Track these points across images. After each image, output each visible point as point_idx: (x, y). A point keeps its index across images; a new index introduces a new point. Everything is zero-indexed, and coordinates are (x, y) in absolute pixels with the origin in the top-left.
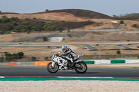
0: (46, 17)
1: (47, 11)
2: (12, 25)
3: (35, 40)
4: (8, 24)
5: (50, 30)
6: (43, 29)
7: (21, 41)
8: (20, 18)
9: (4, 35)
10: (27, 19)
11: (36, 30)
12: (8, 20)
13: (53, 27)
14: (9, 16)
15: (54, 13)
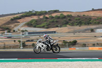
0: (92, 14)
1: (93, 10)
2: (68, 20)
3: (85, 31)
4: (65, 19)
5: (95, 24)
6: (91, 23)
7: (74, 32)
8: (73, 15)
9: (62, 28)
10: (78, 16)
11: (85, 24)
12: (65, 17)
13: (98, 21)
14: (65, 14)
15: (98, 11)
